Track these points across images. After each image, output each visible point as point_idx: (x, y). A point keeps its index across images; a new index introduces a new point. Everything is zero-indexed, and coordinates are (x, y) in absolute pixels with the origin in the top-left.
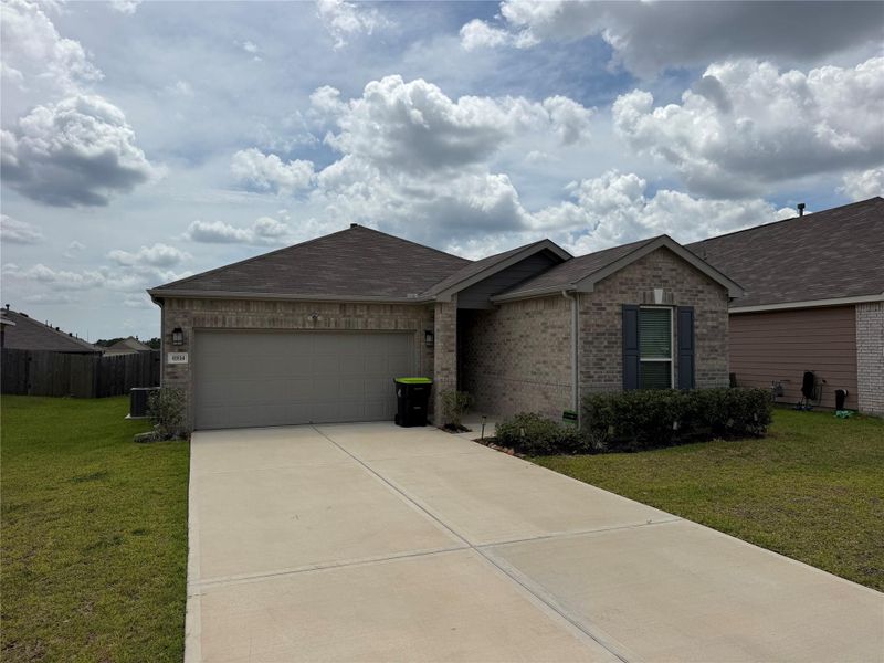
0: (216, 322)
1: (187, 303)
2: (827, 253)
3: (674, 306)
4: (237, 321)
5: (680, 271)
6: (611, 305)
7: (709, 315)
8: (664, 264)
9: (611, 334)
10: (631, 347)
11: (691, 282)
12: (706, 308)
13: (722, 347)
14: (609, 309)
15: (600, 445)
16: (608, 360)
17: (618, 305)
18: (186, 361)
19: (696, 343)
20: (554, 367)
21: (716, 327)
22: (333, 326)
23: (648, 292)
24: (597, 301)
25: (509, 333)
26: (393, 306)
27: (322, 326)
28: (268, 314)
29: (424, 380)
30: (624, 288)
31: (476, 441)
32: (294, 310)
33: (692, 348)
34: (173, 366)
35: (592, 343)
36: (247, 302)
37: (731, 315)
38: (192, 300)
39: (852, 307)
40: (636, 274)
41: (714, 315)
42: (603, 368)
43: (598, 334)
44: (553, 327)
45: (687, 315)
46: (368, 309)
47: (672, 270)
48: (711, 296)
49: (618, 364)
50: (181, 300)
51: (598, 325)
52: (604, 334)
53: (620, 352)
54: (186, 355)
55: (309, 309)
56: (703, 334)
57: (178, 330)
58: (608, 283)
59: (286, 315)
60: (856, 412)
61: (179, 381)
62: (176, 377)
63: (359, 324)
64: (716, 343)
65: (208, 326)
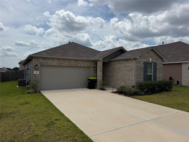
0: (46, 64)
1: (39, 58)
2: (172, 52)
3: (153, 62)
4: (51, 63)
5: (154, 54)
6: (142, 61)
7: (159, 64)
8: (152, 53)
10: (145, 71)
11: (156, 57)
12: (159, 63)
13: (161, 71)
15: (143, 93)
16: (141, 74)
17: (143, 62)
18: (38, 73)
20: (128, 75)
21: (160, 67)
22: (73, 65)
23: (149, 59)
24: (139, 61)
25: (114, 68)
26: (86, 61)
27: (71, 65)
28: (59, 62)
29: (95, 78)
30: (144, 58)
31: (111, 92)
32: (64, 61)
33: (156, 72)
34: (35, 74)
35: (138, 70)
36: (53, 59)
37: (163, 64)
38: (40, 58)
39: (181, 63)
40: (147, 55)
41: (160, 65)
42: (140, 76)
43: (139, 68)
44: (127, 66)
45: (155, 64)
46: (81, 61)
48: (160, 60)
49: (143, 75)
50: (37, 58)
51: (139, 66)
52: (140, 68)
53: (143, 72)
54: (38, 72)
55: (68, 61)
56: (158, 69)
57: (37, 65)
58: (141, 57)
59: (63, 62)
60: (181, 85)
61: (37, 78)
62: (36, 77)
63: (79, 65)
64: (160, 71)
65: (44, 64)
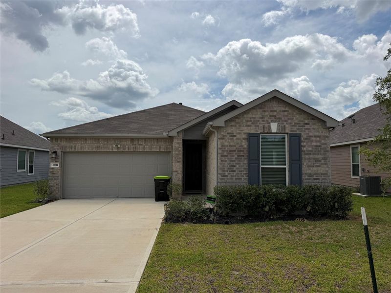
0: (72, 149)
1: (59, 140)
3: (287, 133)
4: (81, 148)
5: (289, 112)
6: (239, 133)
7: (313, 139)
8: (278, 108)
9: (241, 151)
10: (253, 159)
11: (298, 118)
12: (311, 134)
13: (325, 159)
14: (238, 136)
16: (237, 166)
17: (245, 133)
18: (58, 167)
19: (303, 156)
21: (320, 146)
22: (127, 150)
23: (266, 125)
24: (230, 131)
26: (158, 139)
27: (122, 150)
28: (96, 144)
29: (166, 177)
30: (249, 123)
32: (108, 142)
33: (300, 159)
34: (53, 168)
35: (226, 156)
36: (86, 139)
38: (61, 138)
40: (258, 114)
41: (318, 139)
42: (235, 171)
43: (230, 151)
45: (296, 140)
46: (145, 140)
47: (285, 111)
48: (316, 127)
49: (245, 169)
50: (56, 139)
51: (230, 146)
52: (235, 151)
53: (246, 162)
54: (58, 163)
55: (115, 141)
56: (308, 151)
57: (54, 152)
59: (104, 144)
61: (55, 175)
62: (54, 174)
63: (140, 148)
64: (320, 157)
65: (68, 150)
